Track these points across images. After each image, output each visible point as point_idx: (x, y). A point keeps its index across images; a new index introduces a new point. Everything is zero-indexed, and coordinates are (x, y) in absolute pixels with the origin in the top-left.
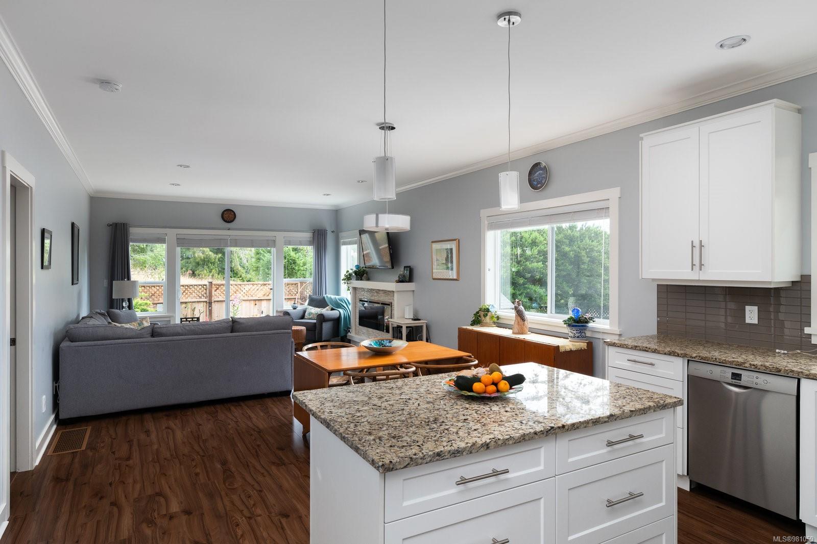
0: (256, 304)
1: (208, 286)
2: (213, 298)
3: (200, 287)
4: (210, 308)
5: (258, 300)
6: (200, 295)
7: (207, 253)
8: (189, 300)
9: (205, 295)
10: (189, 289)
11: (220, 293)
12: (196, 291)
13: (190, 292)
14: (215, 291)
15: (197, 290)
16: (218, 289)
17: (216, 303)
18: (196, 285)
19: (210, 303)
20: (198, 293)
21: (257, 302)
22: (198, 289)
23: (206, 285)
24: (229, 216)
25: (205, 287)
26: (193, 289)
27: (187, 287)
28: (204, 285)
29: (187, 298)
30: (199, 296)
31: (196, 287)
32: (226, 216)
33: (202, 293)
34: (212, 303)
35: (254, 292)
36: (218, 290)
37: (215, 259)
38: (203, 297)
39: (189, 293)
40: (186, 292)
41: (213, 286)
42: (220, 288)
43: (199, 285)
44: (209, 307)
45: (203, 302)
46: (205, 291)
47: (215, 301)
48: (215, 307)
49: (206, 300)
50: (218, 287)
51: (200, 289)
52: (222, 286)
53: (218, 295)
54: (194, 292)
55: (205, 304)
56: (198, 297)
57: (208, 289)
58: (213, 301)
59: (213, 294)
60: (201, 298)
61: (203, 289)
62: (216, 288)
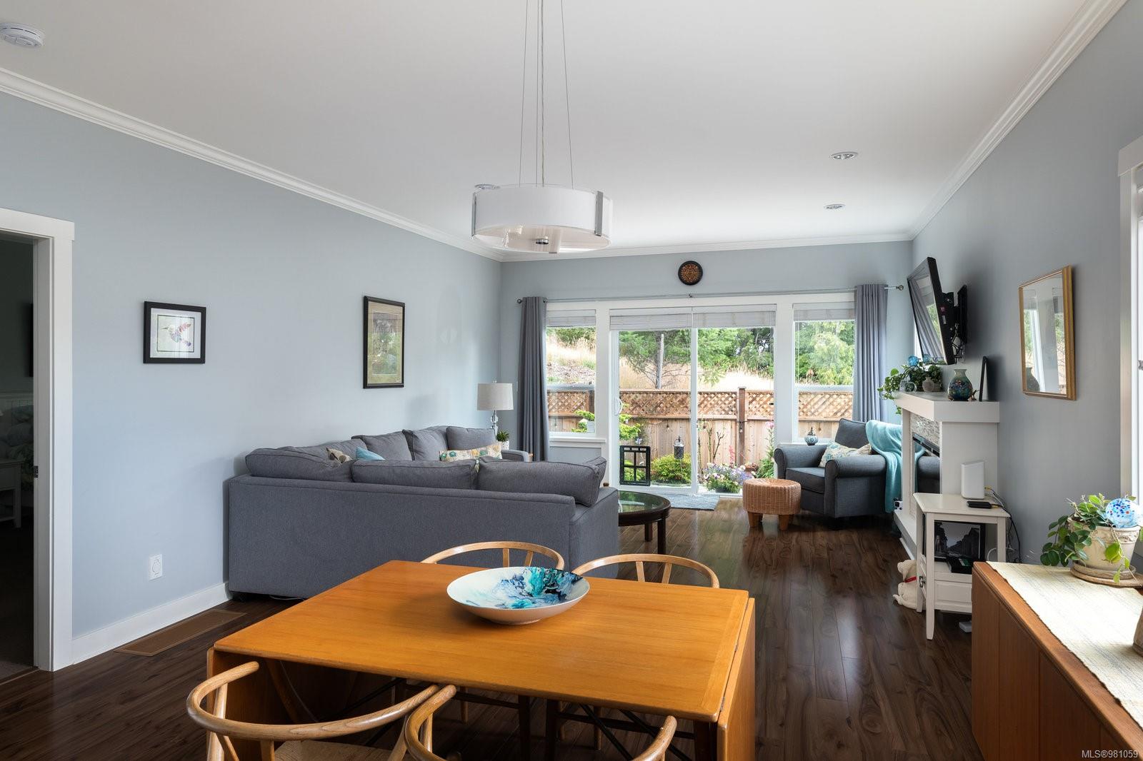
0: (820, 429)
1: (738, 395)
2: (746, 415)
3: (727, 395)
4: (741, 431)
5: (824, 422)
6: (727, 409)
8: (710, 416)
9: (734, 409)
10: (709, 399)
11: (758, 406)
12: (720, 402)
13: (711, 404)
14: (750, 402)
15: (721, 400)
16: (754, 399)
17: (751, 423)
18: (721, 393)
19: (742, 423)
20: (723, 405)
21: (822, 426)
22: (723, 399)
23: (735, 393)
24: (690, 274)
25: (734, 396)
26: (716, 398)
27: (706, 395)
28: (733, 393)
29: (706, 413)
30: (724, 410)
31: (719, 395)
32: (685, 273)
33: (730, 406)
34: (744, 422)
35: (816, 407)
36: (754, 402)
38: (730, 413)
39: (709, 406)
40: (706, 402)
41: (747, 395)
42: (758, 399)
43: (725, 393)
44: (740, 428)
45: (731, 420)
46: (734, 402)
47: (749, 420)
48: (750, 429)
49: (734, 417)
50: (754, 396)
51: (727, 399)
52: (761, 396)
53: (754, 409)
54: (717, 404)
55: (734, 422)
56: (723, 412)
57: (738, 400)
58: (746, 420)
59: (746, 408)
60: (728, 414)
61: (730, 399)
62: (751, 399)
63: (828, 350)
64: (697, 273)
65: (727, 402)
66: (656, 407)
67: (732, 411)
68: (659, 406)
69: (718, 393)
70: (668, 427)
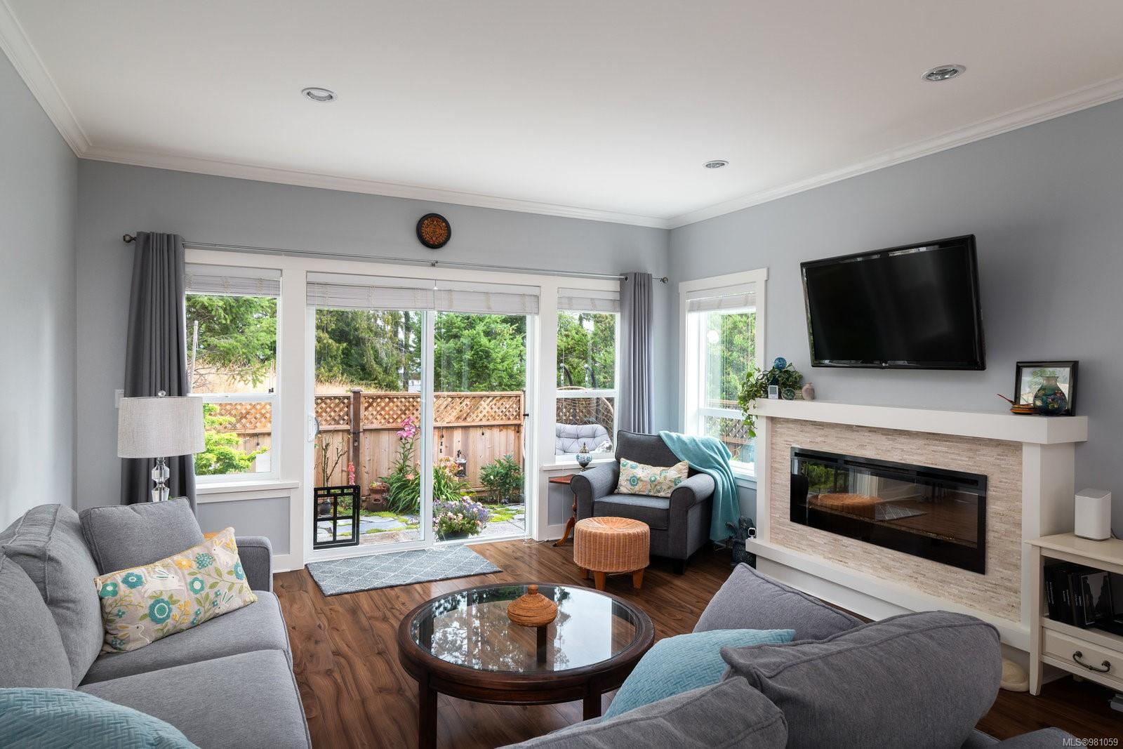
1: (352, 400)
2: (361, 424)
3: (337, 401)
4: (356, 444)
5: (447, 428)
6: (337, 418)
9: (346, 418)
11: (375, 413)
12: (328, 410)
14: (366, 409)
15: (330, 407)
16: (371, 405)
17: (368, 435)
18: (330, 398)
19: (356, 434)
20: (333, 414)
21: (444, 432)
22: (333, 406)
23: (348, 398)
24: (435, 232)
25: (346, 401)
26: (324, 405)
28: (344, 398)
30: (334, 420)
31: (328, 401)
32: (427, 231)
33: (342, 414)
34: (359, 433)
36: (370, 409)
38: (341, 422)
41: (362, 399)
42: (375, 404)
43: (335, 398)
44: (355, 441)
45: (343, 431)
46: (346, 409)
47: (365, 431)
48: (366, 441)
49: (347, 427)
50: (371, 400)
51: (337, 405)
52: (379, 400)
53: (371, 417)
54: (326, 412)
55: (346, 434)
56: (333, 422)
57: (352, 406)
58: (361, 430)
59: (362, 416)
60: (339, 424)
61: (342, 405)
62: (366, 405)
64: (442, 233)
65: (337, 409)
66: (241, 418)
67: (344, 420)
68: (245, 417)
69: (327, 398)
70: (258, 444)
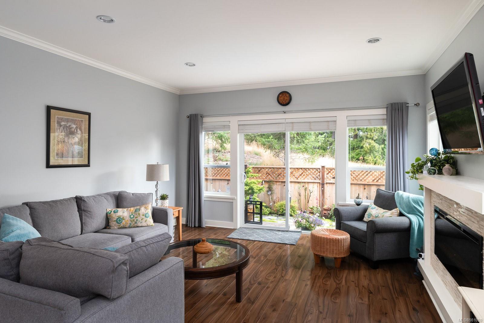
0: (365, 189)
1: (321, 170)
2: (325, 180)
3: (315, 170)
4: (323, 189)
5: (367, 185)
6: (315, 177)
7: (372, 145)
8: (306, 180)
9: (319, 177)
10: (306, 171)
11: (331, 176)
12: (311, 174)
13: (307, 174)
14: (328, 174)
15: (312, 172)
16: (329, 172)
17: (328, 185)
18: (312, 169)
19: (323, 185)
20: (313, 175)
21: (366, 187)
23: (319, 169)
24: (284, 99)
25: (319, 170)
26: (309, 171)
27: (304, 170)
28: (318, 169)
29: (304, 179)
30: (314, 178)
31: (311, 170)
33: (317, 175)
34: (324, 184)
35: (363, 176)
36: (329, 174)
37: (379, 148)
38: (317, 179)
39: (306, 175)
40: (304, 173)
41: (326, 170)
42: (331, 172)
43: (314, 169)
44: (322, 187)
45: (318, 183)
46: (319, 174)
47: (327, 183)
48: (327, 188)
49: (319, 181)
50: (330, 170)
51: (315, 172)
52: (333, 170)
53: (329, 177)
55: (319, 184)
56: (313, 179)
57: (321, 173)
58: (325, 183)
59: (325, 177)
60: (316, 179)
61: (317, 172)
62: (328, 172)
63: (370, 147)
64: (288, 98)
65: (315, 173)
66: (279, 175)
67: (318, 178)
68: (280, 175)
69: (311, 169)
70: (284, 186)
